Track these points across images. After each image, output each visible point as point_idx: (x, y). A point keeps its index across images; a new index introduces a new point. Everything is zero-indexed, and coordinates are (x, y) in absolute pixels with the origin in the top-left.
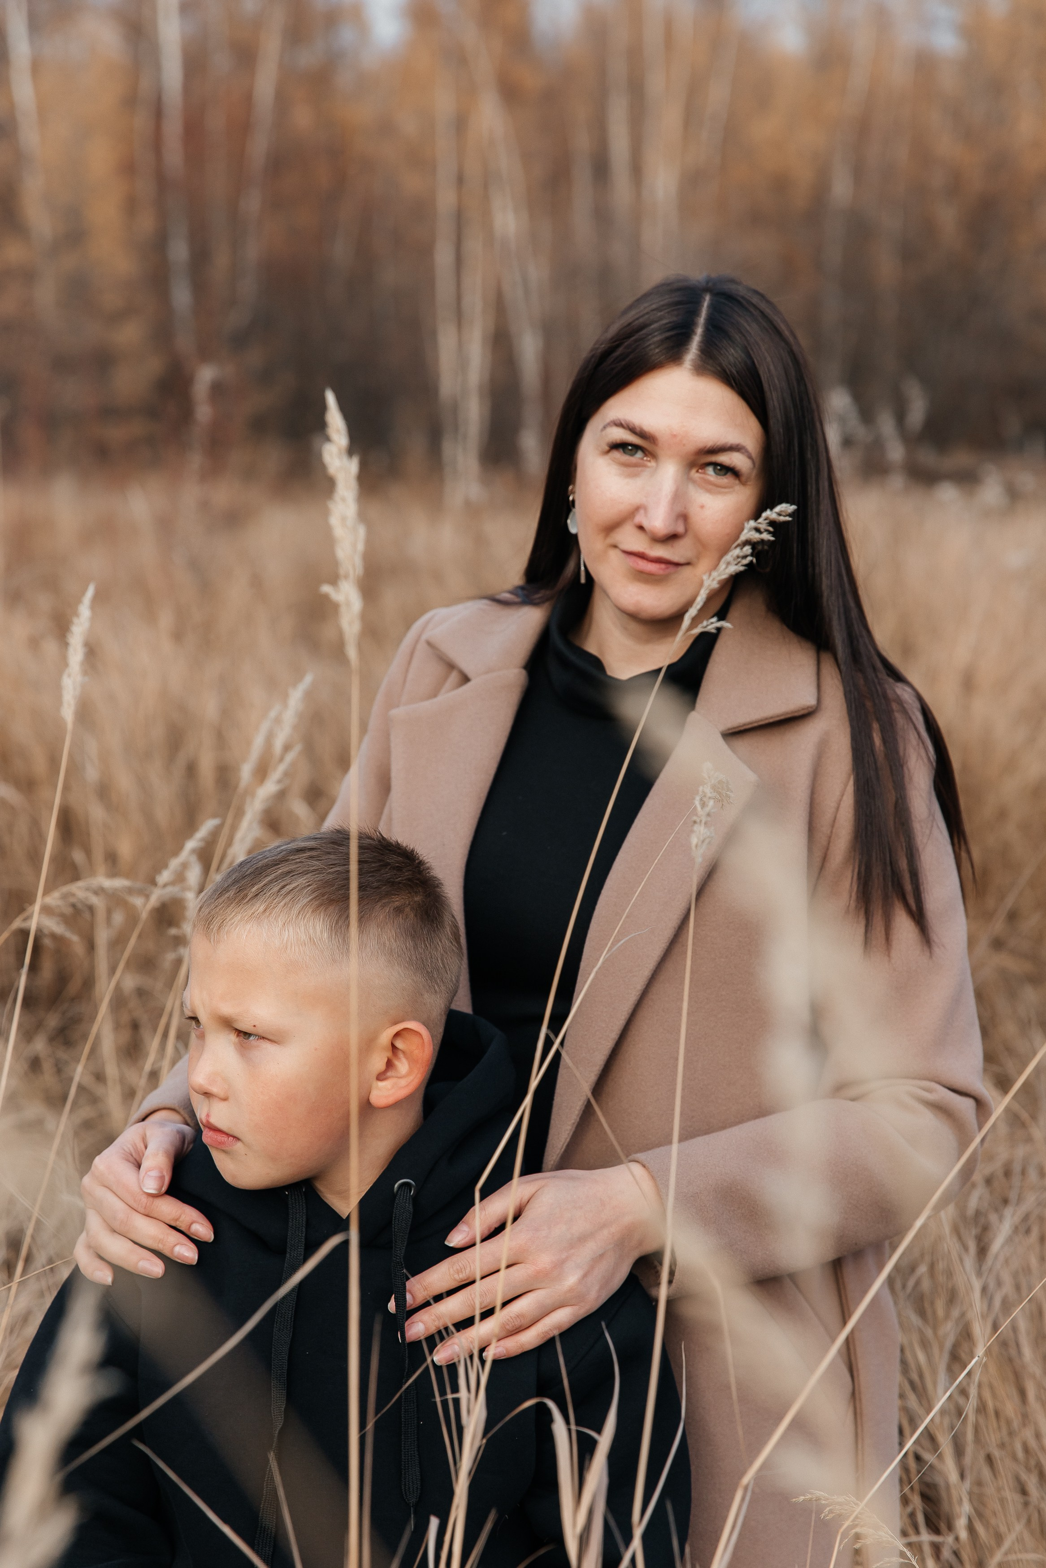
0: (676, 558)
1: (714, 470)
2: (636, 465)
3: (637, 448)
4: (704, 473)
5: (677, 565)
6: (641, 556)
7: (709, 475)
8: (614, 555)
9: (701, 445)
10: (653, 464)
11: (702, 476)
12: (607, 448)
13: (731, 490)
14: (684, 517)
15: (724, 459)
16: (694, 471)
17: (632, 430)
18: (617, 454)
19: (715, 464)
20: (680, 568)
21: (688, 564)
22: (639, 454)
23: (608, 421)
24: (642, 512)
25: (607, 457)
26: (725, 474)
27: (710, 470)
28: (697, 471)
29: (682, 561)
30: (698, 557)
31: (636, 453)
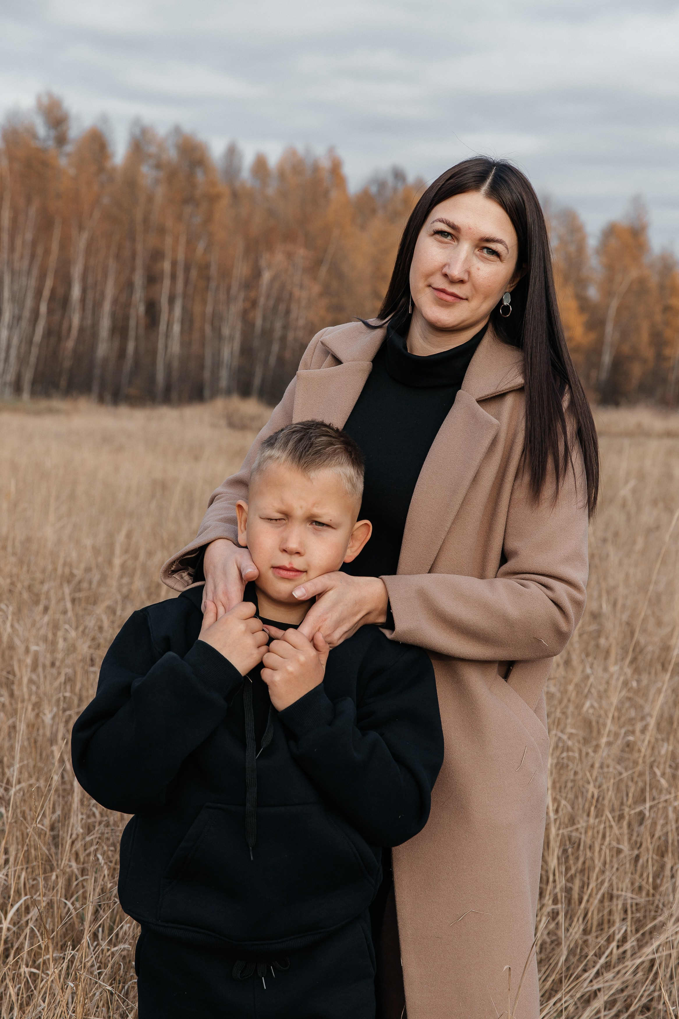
0: (461, 295)
1: (487, 251)
2: (447, 243)
3: (449, 234)
4: (482, 252)
5: (461, 298)
6: (443, 291)
7: (484, 253)
8: (428, 290)
9: (483, 236)
10: (455, 243)
11: (480, 253)
12: (433, 233)
13: (495, 263)
14: (469, 273)
15: (493, 246)
16: (477, 250)
17: (449, 224)
18: (438, 237)
19: (488, 248)
20: (462, 301)
21: (467, 299)
22: (449, 238)
23: (435, 219)
24: (447, 266)
25: (432, 238)
26: (493, 254)
27: (485, 250)
28: (478, 251)
29: (464, 297)
30: (473, 296)
31: (448, 236)
